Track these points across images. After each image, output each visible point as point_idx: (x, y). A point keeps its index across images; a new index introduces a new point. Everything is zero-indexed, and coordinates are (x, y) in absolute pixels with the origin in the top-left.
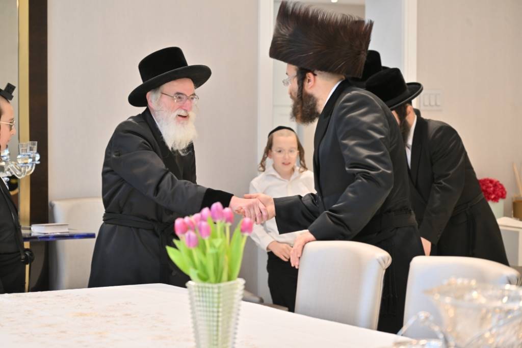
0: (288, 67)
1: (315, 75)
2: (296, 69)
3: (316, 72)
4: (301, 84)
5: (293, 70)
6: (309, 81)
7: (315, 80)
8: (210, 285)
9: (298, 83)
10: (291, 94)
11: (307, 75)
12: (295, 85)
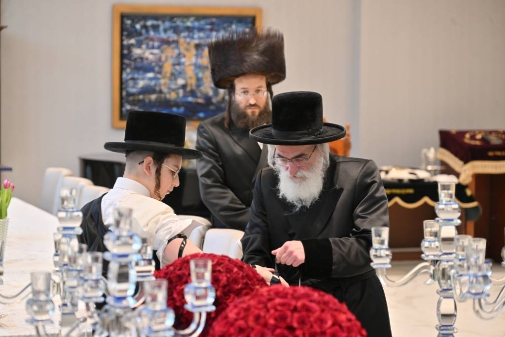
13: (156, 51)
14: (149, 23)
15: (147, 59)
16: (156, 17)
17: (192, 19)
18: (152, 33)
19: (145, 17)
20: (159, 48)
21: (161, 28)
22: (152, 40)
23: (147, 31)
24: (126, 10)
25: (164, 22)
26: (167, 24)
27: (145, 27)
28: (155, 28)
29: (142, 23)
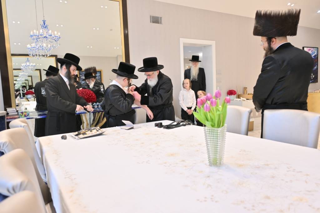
0: (262, 38)
1: (275, 39)
2: (266, 38)
3: (276, 38)
4: (269, 44)
5: (265, 39)
6: (273, 42)
7: (276, 41)
8: (216, 129)
9: (268, 44)
10: (264, 48)
11: (272, 40)
12: (266, 45)
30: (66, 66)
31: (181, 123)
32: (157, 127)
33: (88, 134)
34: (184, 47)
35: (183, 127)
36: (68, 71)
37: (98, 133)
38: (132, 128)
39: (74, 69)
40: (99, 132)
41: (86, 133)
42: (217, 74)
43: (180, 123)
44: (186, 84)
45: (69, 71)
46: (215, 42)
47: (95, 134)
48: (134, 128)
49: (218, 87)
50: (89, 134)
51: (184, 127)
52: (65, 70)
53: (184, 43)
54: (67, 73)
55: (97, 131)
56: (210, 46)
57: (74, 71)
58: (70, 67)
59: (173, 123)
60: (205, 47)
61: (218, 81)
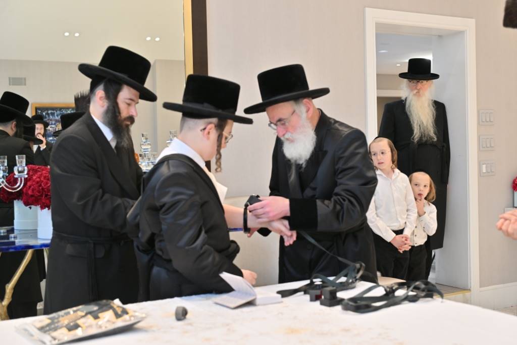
13: (53, 126)
14: (50, 112)
15: (49, 130)
16: (53, 109)
17: (70, 110)
18: (51, 117)
19: (47, 109)
20: (54, 124)
21: (56, 114)
22: (51, 120)
23: (49, 116)
24: (38, 106)
25: (56, 111)
26: (58, 112)
27: (48, 114)
28: (53, 114)
29: (46, 112)
30: (106, 91)
31: (397, 289)
32: (318, 303)
33: (87, 327)
34: (378, 36)
35: (407, 305)
36: (111, 108)
37: (120, 323)
38: (250, 303)
39: (131, 99)
40: (125, 321)
41: (80, 322)
42: (480, 123)
43: (393, 291)
44: (380, 156)
45: (114, 107)
46: (473, 21)
47: (110, 327)
48: (258, 302)
49: (484, 166)
50: (90, 326)
51: (412, 304)
52: (101, 102)
53: (379, 26)
54: (107, 112)
55: (118, 316)
56: (459, 34)
57: (129, 105)
58: (118, 91)
59: (370, 289)
60: (440, 36)
61: (485, 146)
